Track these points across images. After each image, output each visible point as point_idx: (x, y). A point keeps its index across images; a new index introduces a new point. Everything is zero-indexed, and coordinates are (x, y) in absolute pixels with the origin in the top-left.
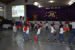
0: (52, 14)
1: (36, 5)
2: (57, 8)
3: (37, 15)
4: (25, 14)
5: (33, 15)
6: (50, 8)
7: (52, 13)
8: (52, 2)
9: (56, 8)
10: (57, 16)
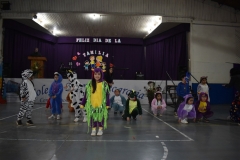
0: (95, 61)
1: (42, 25)
2: (113, 40)
3: (44, 58)
5: (29, 58)
6: (91, 39)
7: (96, 56)
8: (95, 17)
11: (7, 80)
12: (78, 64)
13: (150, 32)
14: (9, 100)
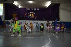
0: (31, 15)
1: (16, 5)
2: (37, 9)
3: (16, 15)
4: (4, 13)
5: (12, 14)
7: (31, 13)
8: (31, 2)
9: (35, 9)
10: (36, 16)
11: (6, 21)
12: (26, 16)
13: (48, 6)
14: (7, 26)
